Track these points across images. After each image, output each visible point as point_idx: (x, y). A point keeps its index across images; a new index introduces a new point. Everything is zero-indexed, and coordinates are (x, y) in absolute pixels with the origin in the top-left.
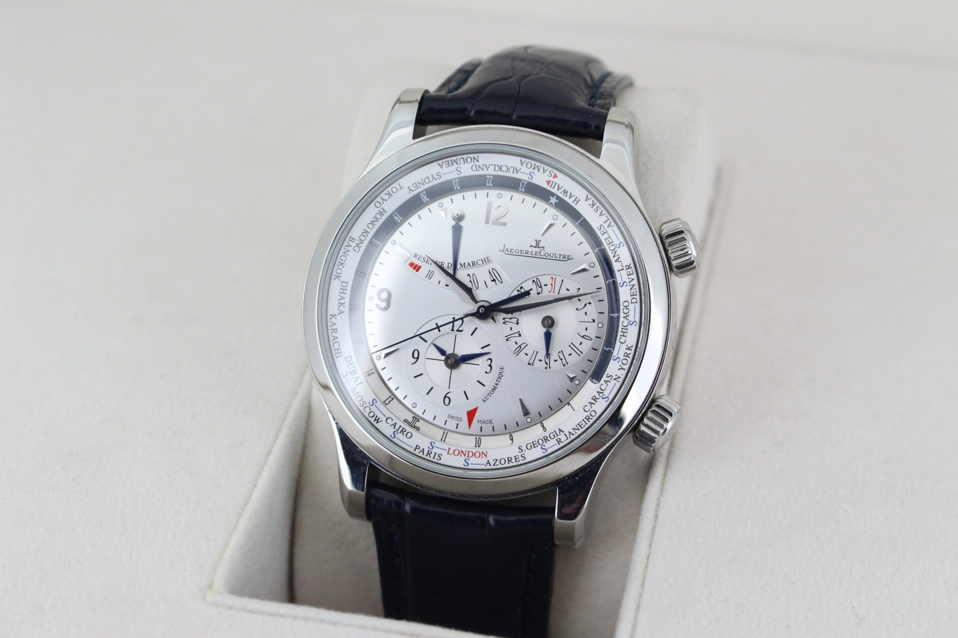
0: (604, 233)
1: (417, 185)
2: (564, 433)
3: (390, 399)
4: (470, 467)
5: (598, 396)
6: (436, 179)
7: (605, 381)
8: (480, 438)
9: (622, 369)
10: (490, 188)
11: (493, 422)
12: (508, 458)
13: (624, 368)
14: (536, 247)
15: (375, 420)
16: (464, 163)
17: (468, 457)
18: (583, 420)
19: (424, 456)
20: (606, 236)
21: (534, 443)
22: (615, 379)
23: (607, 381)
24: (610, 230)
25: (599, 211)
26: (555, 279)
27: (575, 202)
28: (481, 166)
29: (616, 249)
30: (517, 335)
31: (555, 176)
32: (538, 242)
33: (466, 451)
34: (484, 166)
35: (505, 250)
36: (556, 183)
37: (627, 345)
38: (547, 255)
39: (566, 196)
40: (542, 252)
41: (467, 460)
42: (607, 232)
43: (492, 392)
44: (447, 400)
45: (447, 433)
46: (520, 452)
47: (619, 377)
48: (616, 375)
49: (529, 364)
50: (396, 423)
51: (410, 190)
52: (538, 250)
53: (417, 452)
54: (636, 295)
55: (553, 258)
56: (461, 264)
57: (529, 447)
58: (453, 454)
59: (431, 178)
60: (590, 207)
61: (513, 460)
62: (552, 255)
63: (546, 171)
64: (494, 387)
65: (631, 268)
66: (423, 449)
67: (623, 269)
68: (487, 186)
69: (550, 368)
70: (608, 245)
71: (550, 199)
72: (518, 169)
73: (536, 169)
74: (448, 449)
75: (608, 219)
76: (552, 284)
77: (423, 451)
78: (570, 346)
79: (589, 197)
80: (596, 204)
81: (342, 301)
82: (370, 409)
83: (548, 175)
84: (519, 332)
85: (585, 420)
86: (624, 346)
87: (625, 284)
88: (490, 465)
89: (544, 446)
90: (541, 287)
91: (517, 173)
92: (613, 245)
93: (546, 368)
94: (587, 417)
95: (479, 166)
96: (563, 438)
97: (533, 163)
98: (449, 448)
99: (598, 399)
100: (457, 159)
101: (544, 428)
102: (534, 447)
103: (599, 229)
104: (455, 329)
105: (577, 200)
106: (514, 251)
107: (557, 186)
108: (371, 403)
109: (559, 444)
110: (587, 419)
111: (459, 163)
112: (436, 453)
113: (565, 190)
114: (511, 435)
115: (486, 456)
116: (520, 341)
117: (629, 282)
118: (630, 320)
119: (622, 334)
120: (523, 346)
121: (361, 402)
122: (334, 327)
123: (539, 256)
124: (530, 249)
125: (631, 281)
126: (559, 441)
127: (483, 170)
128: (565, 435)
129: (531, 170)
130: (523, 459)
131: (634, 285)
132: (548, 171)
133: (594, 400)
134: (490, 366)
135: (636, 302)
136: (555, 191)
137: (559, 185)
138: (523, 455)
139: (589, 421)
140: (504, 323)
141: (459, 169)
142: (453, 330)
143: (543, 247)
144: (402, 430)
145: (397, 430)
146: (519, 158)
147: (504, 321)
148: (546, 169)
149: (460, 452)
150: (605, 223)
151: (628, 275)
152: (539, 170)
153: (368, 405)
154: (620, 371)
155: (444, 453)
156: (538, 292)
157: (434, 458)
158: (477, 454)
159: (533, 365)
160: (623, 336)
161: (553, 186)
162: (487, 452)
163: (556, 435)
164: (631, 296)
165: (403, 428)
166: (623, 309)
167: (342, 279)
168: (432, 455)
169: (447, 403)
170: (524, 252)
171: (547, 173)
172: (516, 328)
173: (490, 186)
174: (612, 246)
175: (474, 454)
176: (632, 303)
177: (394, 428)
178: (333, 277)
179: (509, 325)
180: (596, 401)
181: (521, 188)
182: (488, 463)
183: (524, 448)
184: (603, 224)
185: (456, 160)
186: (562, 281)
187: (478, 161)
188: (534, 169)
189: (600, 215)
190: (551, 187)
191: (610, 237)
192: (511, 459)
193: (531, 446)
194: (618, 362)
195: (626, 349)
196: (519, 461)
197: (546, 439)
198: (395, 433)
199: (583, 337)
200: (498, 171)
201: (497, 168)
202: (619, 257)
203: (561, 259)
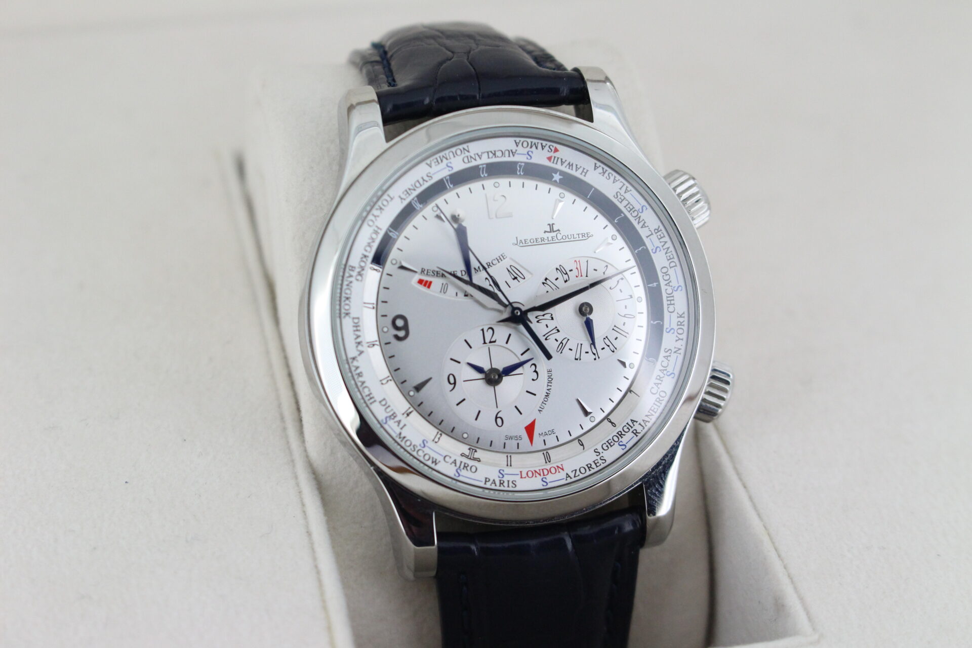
0: (622, 200)
1: (407, 192)
2: (638, 423)
3: (439, 436)
4: (550, 485)
5: (662, 375)
6: (427, 181)
7: (664, 357)
8: (547, 452)
9: (679, 339)
10: (485, 178)
11: (555, 431)
12: (587, 465)
13: (682, 338)
14: (551, 232)
15: (433, 462)
16: (454, 156)
17: (544, 475)
18: (654, 404)
19: (498, 488)
20: (625, 203)
21: (610, 442)
22: (675, 352)
23: (667, 356)
24: (627, 196)
25: (612, 178)
26: (579, 261)
27: (584, 174)
28: (473, 156)
29: (640, 214)
30: (555, 331)
31: (556, 150)
32: (551, 226)
33: (540, 470)
34: (477, 156)
35: (519, 242)
36: (558, 158)
37: (678, 314)
38: (564, 237)
39: (572, 169)
40: (559, 234)
41: (544, 479)
42: (625, 198)
43: (546, 400)
44: (499, 421)
45: (510, 456)
46: (597, 456)
47: (680, 349)
48: (675, 348)
49: (576, 359)
50: (455, 460)
51: (402, 199)
52: (554, 234)
53: (488, 485)
54: (673, 258)
55: (572, 239)
56: (475, 269)
57: (606, 448)
58: (527, 477)
59: (421, 181)
60: (601, 176)
61: (593, 466)
62: (570, 237)
63: (545, 146)
64: (547, 393)
65: (661, 230)
66: (494, 480)
67: (652, 234)
68: (481, 177)
69: (599, 358)
70: (629, 212)
71: (553, 177)
72: (514, 151)
73: (534, 147)
74: (519, 473)
75: (624, 185)
76: (577, 268)
77: (494, 481)
78: (613, 329)
79: (597, 165)
80: (606, 171)
81: (358, 340)
82: (423, 452)
83: (548, 151)
84: (556, 327)
85: (656, 403)
86: (674, 315)
87: (658, 249)
88: (571, 478)
89: (621, 442)
90: (566, 274)
91: (514, 156)
92: (635, 210)
93: (595, 359)
94: (658, 400)
95: (471, 157)
96: (639, 429)
97: (529, 140)
98: (521, 472)
99: (663, 377)
100: (445, 154)
101: (612, 423)
102: (611, 446)
103: (616, 196)
104: (487, 341)
105: (585, 171)
106: (528, 241)
107: (560, 160)
108: (422, 445)
109: (637, 436)
110: (658, 402)
111: (448, 158)
112: (508, 481)
113: (569, 163)
114: (579, 440)
115: (563, 469)
116: (560, 337)
117: (663, 246)
118: (673, 286)
119: (669, 303)
120: (564, 342)
121: (412, 447)
122: (358, 371)
123: (557, 241)
124: (546, 236)
125: (664, 245)
126: (636, 433)
127: (475, 160)
128: (640, 424)
129: (528, 149)
130: (604, 461)
131: (668, 248)
132: (547, 147)
133: (659, 379)
134: (535, 371)
135: (676, 266)
136: (558, 166)
137: (562, 159)
138: (602, 458)
139: (661, 404)
140: (538, 322)
141: (449, 165)
142: (485, 343)
143: (559, 230)
144: (464, 466)
145: (460, 467)
146: (513, 139)
147: (538, 319)
148: (544, 144)
149: (534, 472)
150: (620, 189)
151: (659, 239)
152: (537, 148)
153: (419, 448)
154: (677, 342)
155: (517, 478)
156: (565, 280)
157: (508, 486)
158: (553, 470)
159: (580, 359)
160: (671, 304)
161: (555, 162)
162: (562, 465)
163: (630, 428)
164: (668, 260)
165: (465, 463)
166: (663, 276)
167: (352, 315)
168: (506, 484)
169: (500, 423)
170: (540, 240)
171: (547, 148)
172: (552, 325)
173: (484, 176)
174: (633, 212)
175: (549, 471)
176: (671, 267)
177: (456, 466)
178: (343, 315)
179: (544, 322)
180: (662, 381)
181: (520, 171)
182: (568, 476)
183: (600, 450)
184: (619, 191)
185: (444, 156)
186: (587, 262)
187: (468, 151)
188: (531, 147)
189: (614, 182)
190: (553, 163)
191: (629, 203)
192: (591, 465)
193: (607, 446)
194: (673, 333)
195: (678, 317)
196: (600, 465)
197: (620, 435)
198: (459, 471)
199: (624, 316)
200: (492, 157)
201: (491, 155)
202: (645, 222)
203: (581, 238)
